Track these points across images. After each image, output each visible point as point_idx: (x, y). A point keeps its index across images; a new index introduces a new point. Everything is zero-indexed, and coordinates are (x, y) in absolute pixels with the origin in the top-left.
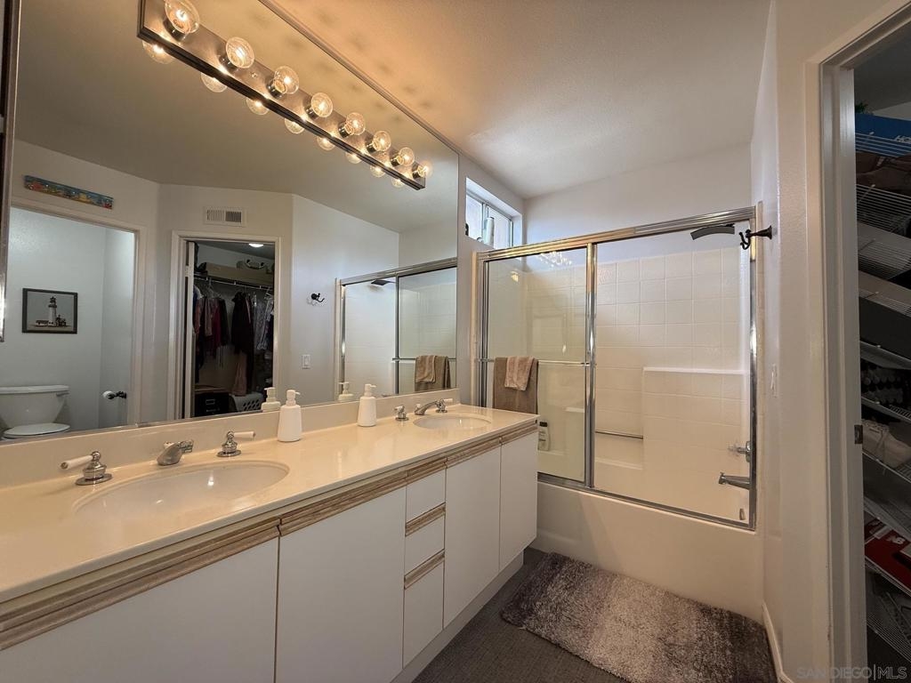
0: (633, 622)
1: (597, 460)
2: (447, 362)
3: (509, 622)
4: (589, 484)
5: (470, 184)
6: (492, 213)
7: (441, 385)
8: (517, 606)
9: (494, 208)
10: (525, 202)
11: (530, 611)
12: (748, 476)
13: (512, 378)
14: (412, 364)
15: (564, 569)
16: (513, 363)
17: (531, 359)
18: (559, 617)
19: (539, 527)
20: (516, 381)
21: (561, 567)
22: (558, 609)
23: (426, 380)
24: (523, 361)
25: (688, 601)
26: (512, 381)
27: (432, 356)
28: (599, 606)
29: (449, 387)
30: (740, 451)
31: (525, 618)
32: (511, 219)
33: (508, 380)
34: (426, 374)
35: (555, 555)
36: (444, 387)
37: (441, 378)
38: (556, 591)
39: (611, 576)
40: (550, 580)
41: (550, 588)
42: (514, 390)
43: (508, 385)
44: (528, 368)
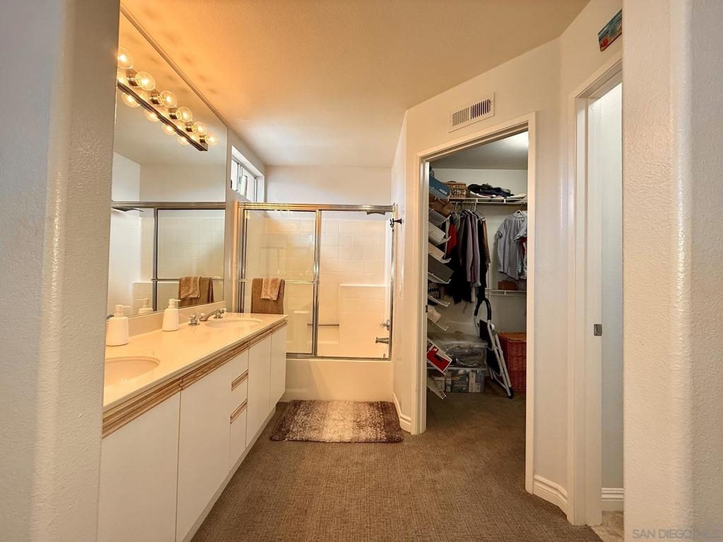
0: (342, 418)
1: (319, 342)
2: (210, 282)
3: (277, 440)
4: (314, 354)
5: (235, 151)
6: (245, 173)
7: (206, 300)
8: (280, 431)
9: (247, 169)
10: (267, 168)
11: (288, 431)
12: (388, 337)
13: (266, 292)
14: (177, 284)
15: (302, 406)
16: (267, 282)
17: (280, 279)
18: (304, 428)
19: (286, 387)
20: (269, 293)
21: (299, 406)
22: (303, 425)
23: (191, 296)
24: (274, 281)
25: (364, 403)
26: (266, 294)
27: (196, 278)
28: (324, 417)
29: (212, 301)
30: (384, 325)
31: (286, 435)
32: (256, 177)
33: (263, 293)
34: (191, 291)
35: (294, 401)
36: (208, 302)
37: (206, 294)
38: (300, 417)
39: (326, 403)
40: (295, 414)
41: (296, 417)
42: (268, 300)
43: (263, 297)
44: (278, 286)
